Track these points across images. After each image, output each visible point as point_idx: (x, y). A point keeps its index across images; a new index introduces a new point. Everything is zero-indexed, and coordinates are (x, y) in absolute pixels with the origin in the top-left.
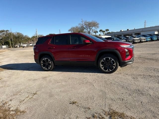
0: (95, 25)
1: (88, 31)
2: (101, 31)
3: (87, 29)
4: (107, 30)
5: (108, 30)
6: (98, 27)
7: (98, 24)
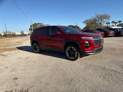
0: (107, 17)
1: (100, 22)
2: (113, 22)
3: (98, 21)
4: (119, 22)
5: (121, 22)
6: (109, 19)
7: (110, 16)
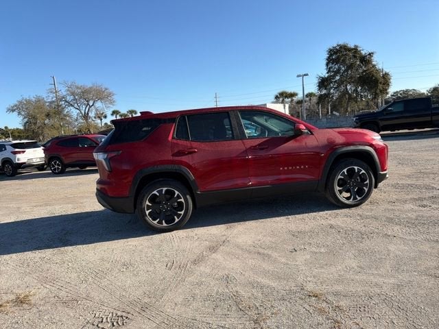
0: (103, 95)
1: (83, 112)
2: (115, 113)
3: (76, 106)
4: (132, 112)
7: (112, 94)
